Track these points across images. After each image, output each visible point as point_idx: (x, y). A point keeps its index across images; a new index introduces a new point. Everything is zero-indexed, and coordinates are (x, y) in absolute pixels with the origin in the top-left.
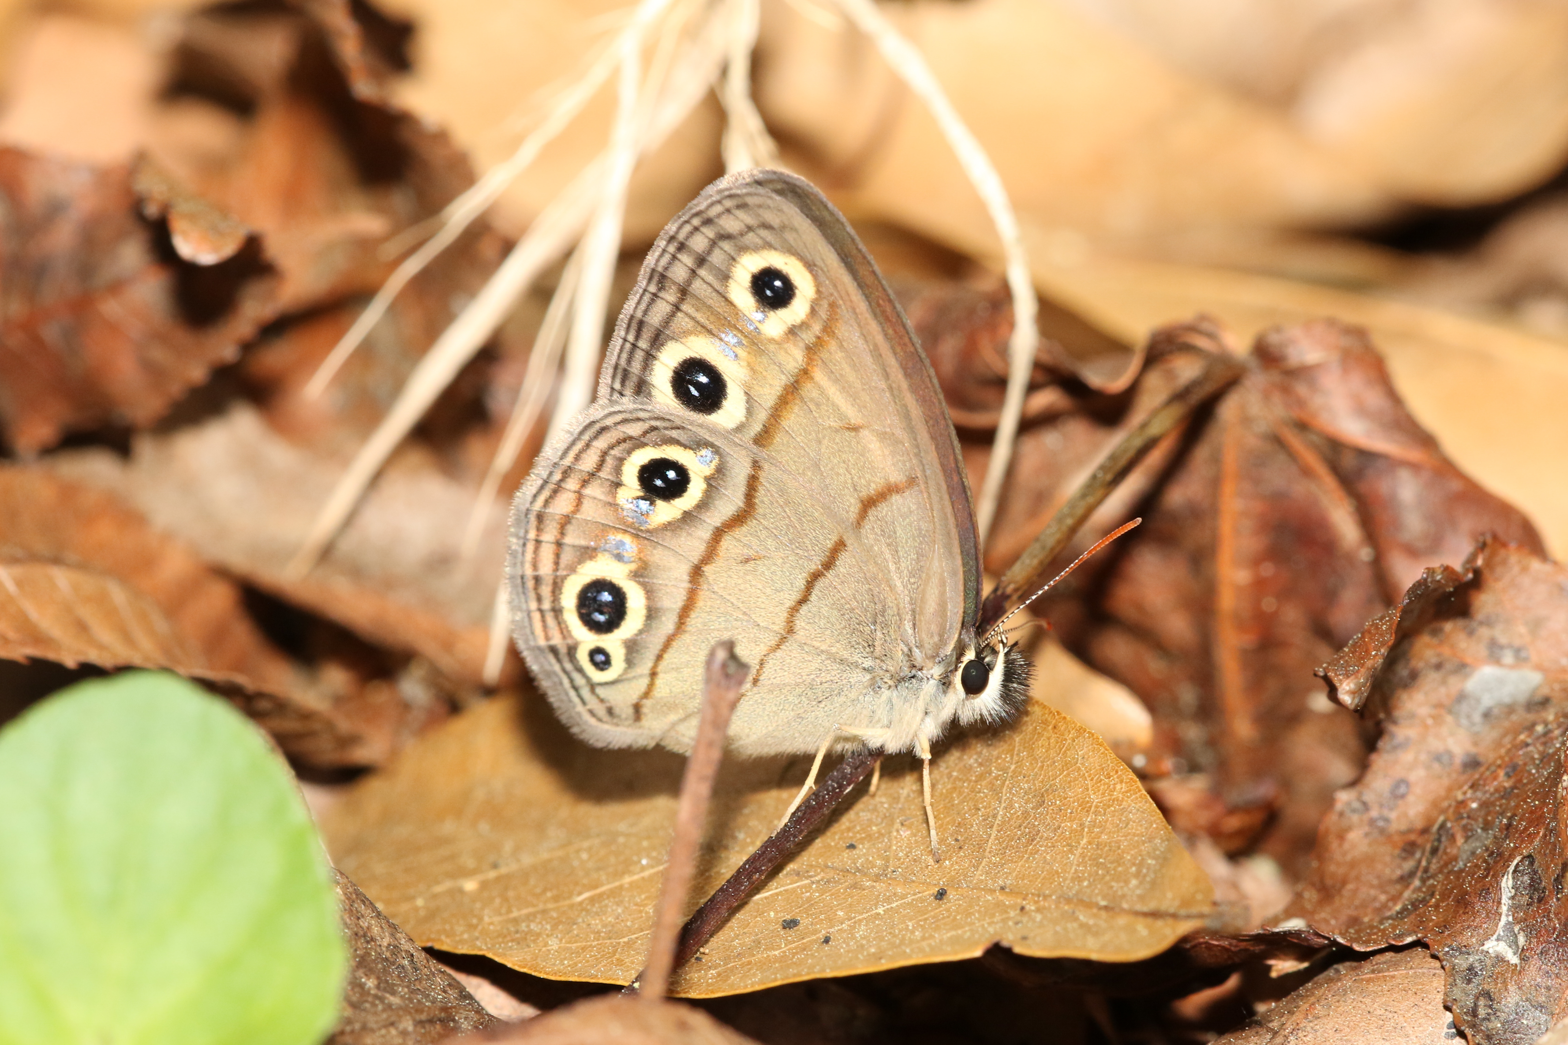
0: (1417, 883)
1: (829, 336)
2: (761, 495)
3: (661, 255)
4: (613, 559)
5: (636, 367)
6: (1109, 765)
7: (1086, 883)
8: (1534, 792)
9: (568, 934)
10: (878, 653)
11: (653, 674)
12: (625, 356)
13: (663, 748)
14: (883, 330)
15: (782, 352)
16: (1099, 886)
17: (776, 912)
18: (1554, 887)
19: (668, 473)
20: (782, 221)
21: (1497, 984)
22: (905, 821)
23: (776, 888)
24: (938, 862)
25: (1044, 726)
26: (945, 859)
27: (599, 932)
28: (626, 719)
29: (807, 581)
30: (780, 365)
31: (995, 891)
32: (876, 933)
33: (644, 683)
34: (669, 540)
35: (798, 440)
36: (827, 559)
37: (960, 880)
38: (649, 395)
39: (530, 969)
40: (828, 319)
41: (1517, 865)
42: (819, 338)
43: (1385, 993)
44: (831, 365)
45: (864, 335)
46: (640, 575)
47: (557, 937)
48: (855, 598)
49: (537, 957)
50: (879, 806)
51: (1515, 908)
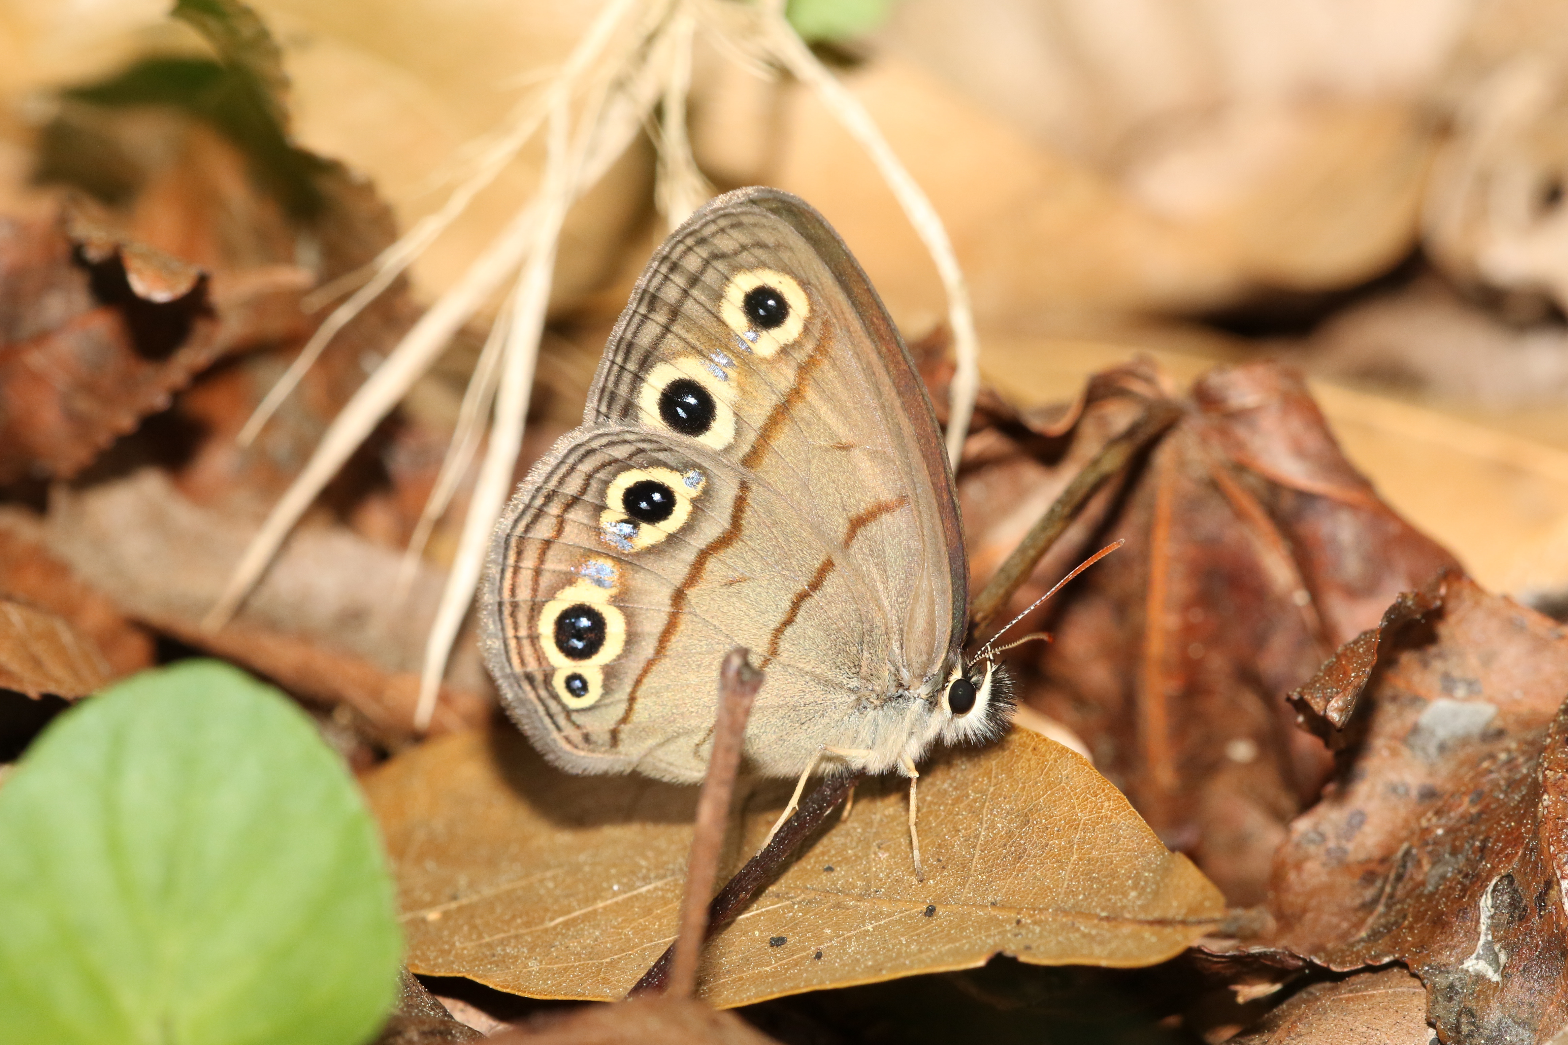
0: (1381, 909)
1: (821, 355)
2: (749, 518)
3: (653, 276)
4: (594, 584)
5: (623, 390)
6: (1095, 784)
7: (1081, 897)
8: (1507, 815)
9: (547, 956)
10: (864, 674)
11: (632, 699)
12: (612, 378)
13: (640, 773)
14: (877, 349)
15: (774, 371)
16: (1096, 899)
17: (761, 932)
18: (1536, 904)
19: (653, 495)
20: (776, 240)
21: (1478, 1002)
22: (882, 844)
23: (757, 909)
24: (921, 881)
25: (1022, 749)
26: (929, 879)
27: (579, 954)
28: (602, 745)
29: (793, 602)
30: (771, 386)
31: (987, 906)
32: (869, 948)
33: (622, 707)
34: (649, 563)
35: (787, 460)
36: (814, 580)
37: (947, 898)
38: (636, 418)
39: (512, 988)
40: (821, 338)
41: (1496, 885)
42: (811, 357)
43: (1366, 1011)
44: (822, 384)
45: (858, 354)
46: (620, 601)
47: (536, 959)
48: (842, 618)
49: (518, 978)
50: (852, 831)
51: (1494, 927)
